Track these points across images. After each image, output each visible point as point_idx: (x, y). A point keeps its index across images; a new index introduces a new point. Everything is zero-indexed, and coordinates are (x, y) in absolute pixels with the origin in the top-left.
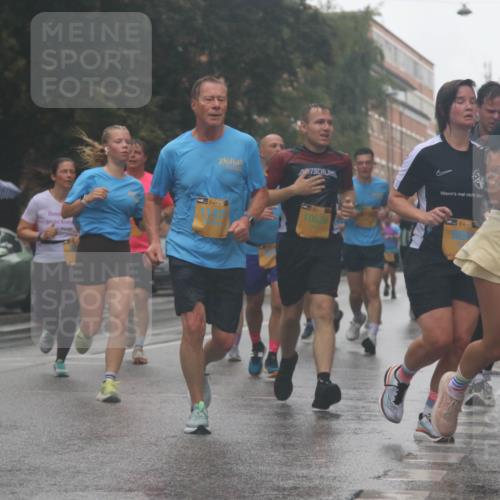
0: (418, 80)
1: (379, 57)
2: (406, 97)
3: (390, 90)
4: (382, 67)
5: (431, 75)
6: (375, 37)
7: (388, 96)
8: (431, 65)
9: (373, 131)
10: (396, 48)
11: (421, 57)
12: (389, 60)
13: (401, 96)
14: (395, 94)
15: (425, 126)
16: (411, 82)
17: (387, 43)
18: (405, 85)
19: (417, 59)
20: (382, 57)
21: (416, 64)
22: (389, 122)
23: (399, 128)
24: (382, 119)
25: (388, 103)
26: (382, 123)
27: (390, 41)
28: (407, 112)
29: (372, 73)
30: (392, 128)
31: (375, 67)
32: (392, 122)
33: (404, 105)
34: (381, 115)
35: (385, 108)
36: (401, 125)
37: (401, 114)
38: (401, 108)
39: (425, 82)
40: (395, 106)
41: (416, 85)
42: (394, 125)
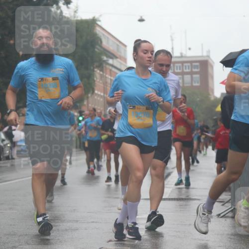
0: (119, 54)
1: (99, 42)
2: (113, 62)
3: (105, 58)
4: (101, 47)
5: (125, 51)
6: (98, 32)
7: (104, 61)
8: (125, 46)
9: (97, 78)
10: (108, 38)
11: (120, 42)
12: (104, 43)
13: (111, 61)
14: (108, 60)
16: (115, 54)
17: (104, 35)
18: (113, 56)
19: (118, 43)
20: (101, 42)
21: (118, 45)
22: (105, 74)
23: (109, 77)
24: (101, 73)
25: (104, 65)
26: (101, 75)
27: (106, 34)
28: (114, 69)
29: (96, 50)
30: (106, 77)
31: (98, 47)
32: (106, 74)
33: (112, 66)
34: (100, 71)
35: (103, 67)
36: (111, 76)
37: (111, 70)
38: (111, 68)
39: (123, 55)
40: (107, 66)
41: (118, 56)
42: (107, 76)
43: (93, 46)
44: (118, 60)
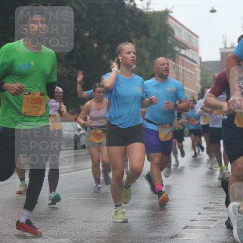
0: (191, 44)
1: (172, 33)
2: (185, 52)
3: (177, 49)
4: (173, 38)
5: (197, 42)
6: (170, 24)
7: (177, 52)
8: (197, 37)
10: (180, 29)
11: (192, 33)
12: (177, 34)
13: (183, 52)
14: (180, 51)
15: (194, 67)
16: (187, 45)
17: (176, 26)
18: (185, 47)
19: (190, 34)
20: (174, 33)
21: (190, 36)
22: (177, 65)
23: (182, 67)
24: (174, 63)
25: (177, 55)
26: (173, 65)
27: (178, 25)
28: (186, 60)
29: (169, 41)
30: (179, 68)
31: (170, 38)
32: (179, 64)
33: (185, 56)
34: (173, 61)
35: (175, 58)
36: (183, 66)
37: (183, 60)
38: (183, 58)
39: (194, 45)
40: (180, 57)
41: (190, 47)
42: (180, 66)
43: (166, 38)
44: (191, 50)
